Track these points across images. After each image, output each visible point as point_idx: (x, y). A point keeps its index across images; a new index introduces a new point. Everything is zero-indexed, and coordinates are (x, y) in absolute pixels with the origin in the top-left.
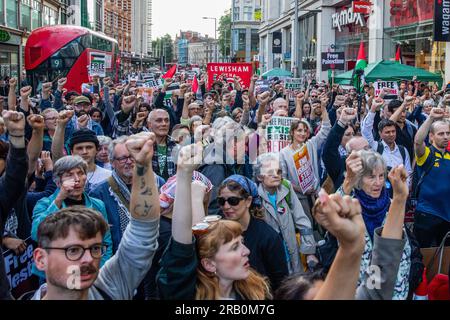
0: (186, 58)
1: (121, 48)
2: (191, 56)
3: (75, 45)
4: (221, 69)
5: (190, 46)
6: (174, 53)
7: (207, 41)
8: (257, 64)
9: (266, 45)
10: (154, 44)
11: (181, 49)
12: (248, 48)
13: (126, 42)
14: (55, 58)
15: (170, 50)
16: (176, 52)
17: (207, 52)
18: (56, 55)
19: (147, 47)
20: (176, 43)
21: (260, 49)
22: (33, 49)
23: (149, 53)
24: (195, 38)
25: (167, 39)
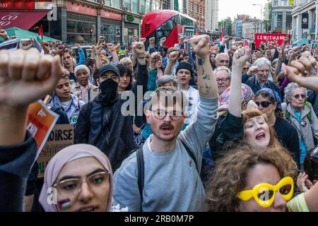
0: (241, 33)
1: (198, 26)
2: (244, 32)
3: (171, 22)
4: (265, 37)
5: (244, 25)
6: (232, 29)
7: (256, 21)
8: (290, 36)
9: (297, 23)
10: (220, 24)
11: (237, 27)
12: (284, 26)
13: (202, 27)
14: (158, 31)
15: (230, 28)
16: (234, 29)
17: (255, 29)
18: (159, 29)
19: (215, 26)
20: (234, 23)
21: (293, 26)
22: (146, 25)
23: (216, 30)
24: (247, 20)
25: (228, 20)
